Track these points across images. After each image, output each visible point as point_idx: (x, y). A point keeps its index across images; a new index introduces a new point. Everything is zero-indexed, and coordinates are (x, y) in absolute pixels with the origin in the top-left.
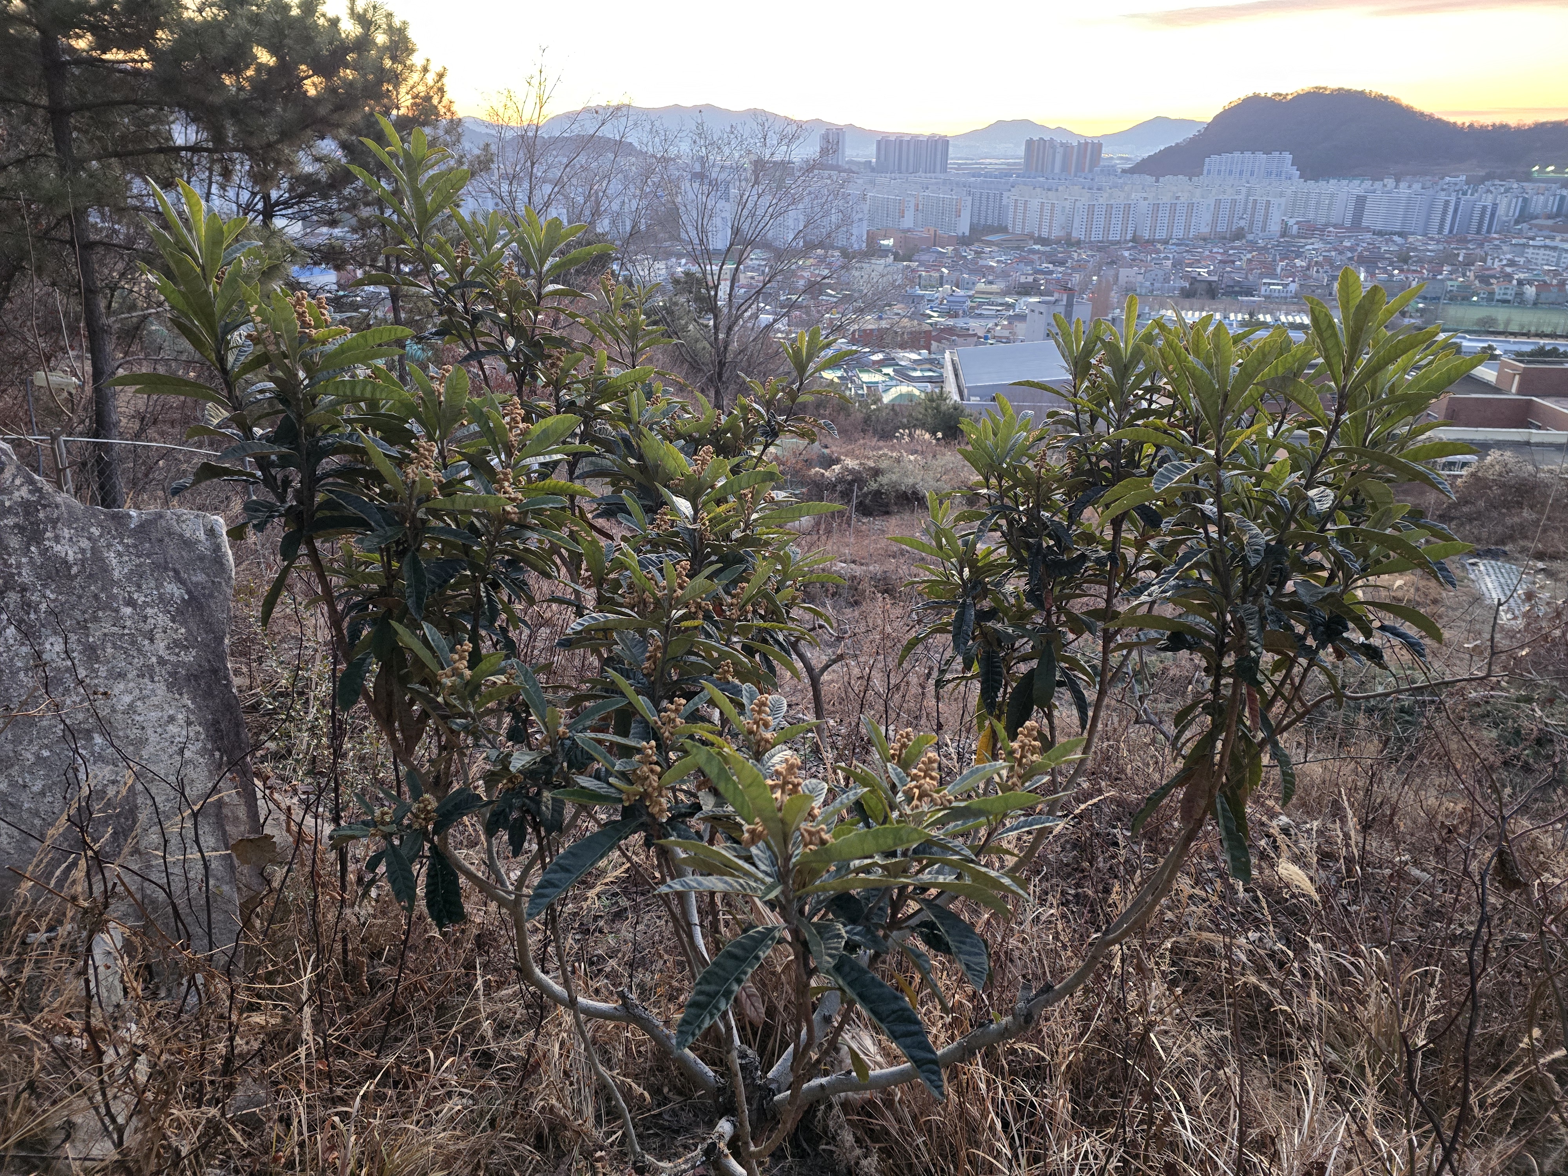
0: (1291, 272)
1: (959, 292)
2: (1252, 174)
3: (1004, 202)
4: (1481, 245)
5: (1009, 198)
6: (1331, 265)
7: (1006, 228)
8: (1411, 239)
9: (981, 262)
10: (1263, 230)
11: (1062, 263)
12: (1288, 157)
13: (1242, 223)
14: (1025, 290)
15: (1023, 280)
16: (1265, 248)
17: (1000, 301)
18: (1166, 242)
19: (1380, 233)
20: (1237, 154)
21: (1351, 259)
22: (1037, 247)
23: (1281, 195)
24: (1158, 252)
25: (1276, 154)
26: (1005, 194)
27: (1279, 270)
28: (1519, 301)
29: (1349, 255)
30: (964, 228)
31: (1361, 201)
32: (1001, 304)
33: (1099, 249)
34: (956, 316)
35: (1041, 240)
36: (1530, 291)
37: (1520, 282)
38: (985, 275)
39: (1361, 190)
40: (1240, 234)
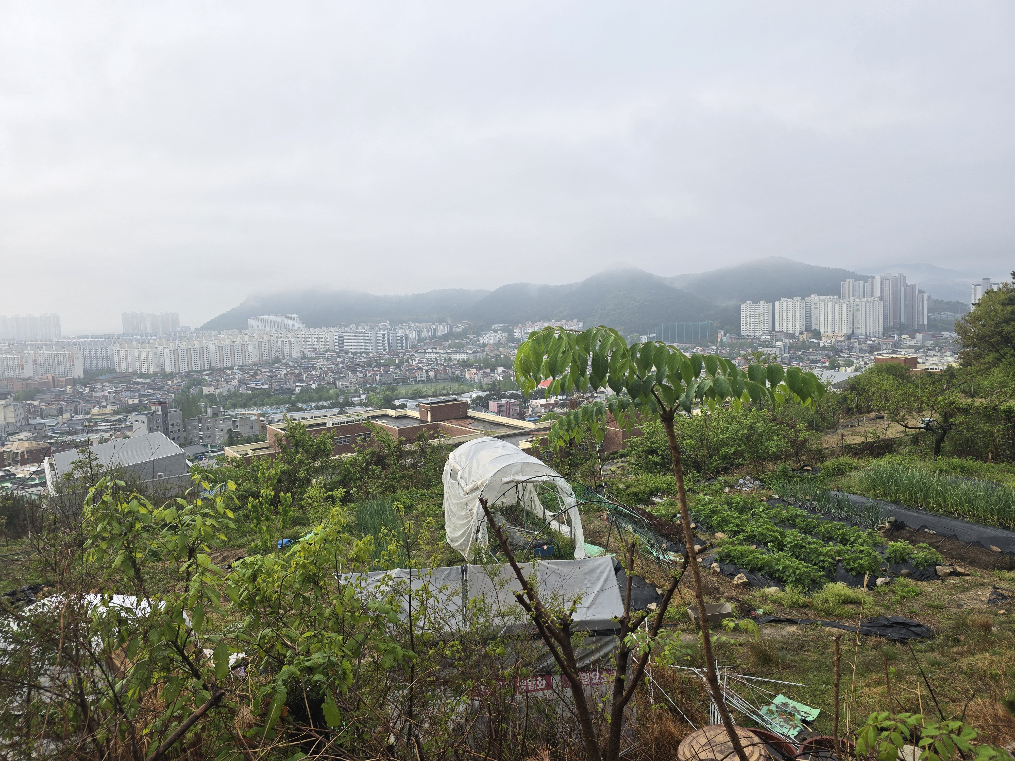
0: (311, 378)
1: (80, 417)
2: (278, 326)
3: (110, 353)
4: (405, 355)
5: (114, 350)
6: (333, 372)
7: (114, 369)
8: (371, 355)
9: (94, 394)
11: (161, 388)
12: (296, 316)
13: (278, 354)
14: (134, 409)
15: (130, 402)
16: (293, 367)
17: (113, 418)
19: (355, 353)
20: (266, 317)
21: (343, 367)
22: (140, 380)
23: (296, 336)
24: (229, 375)
25: (289, 315)
26: (109, 348)
27: (304, 378)
28: (429, 380)
29: (341, 365)
30: (78, 372)
31: (341, 337)
32: (114, 421)
33: (187, 377)
35: (142, 375)
36: (432, 374)
37: (427, 371)
38: (98, 403)
39: (340, 331)
40: (277, 360)
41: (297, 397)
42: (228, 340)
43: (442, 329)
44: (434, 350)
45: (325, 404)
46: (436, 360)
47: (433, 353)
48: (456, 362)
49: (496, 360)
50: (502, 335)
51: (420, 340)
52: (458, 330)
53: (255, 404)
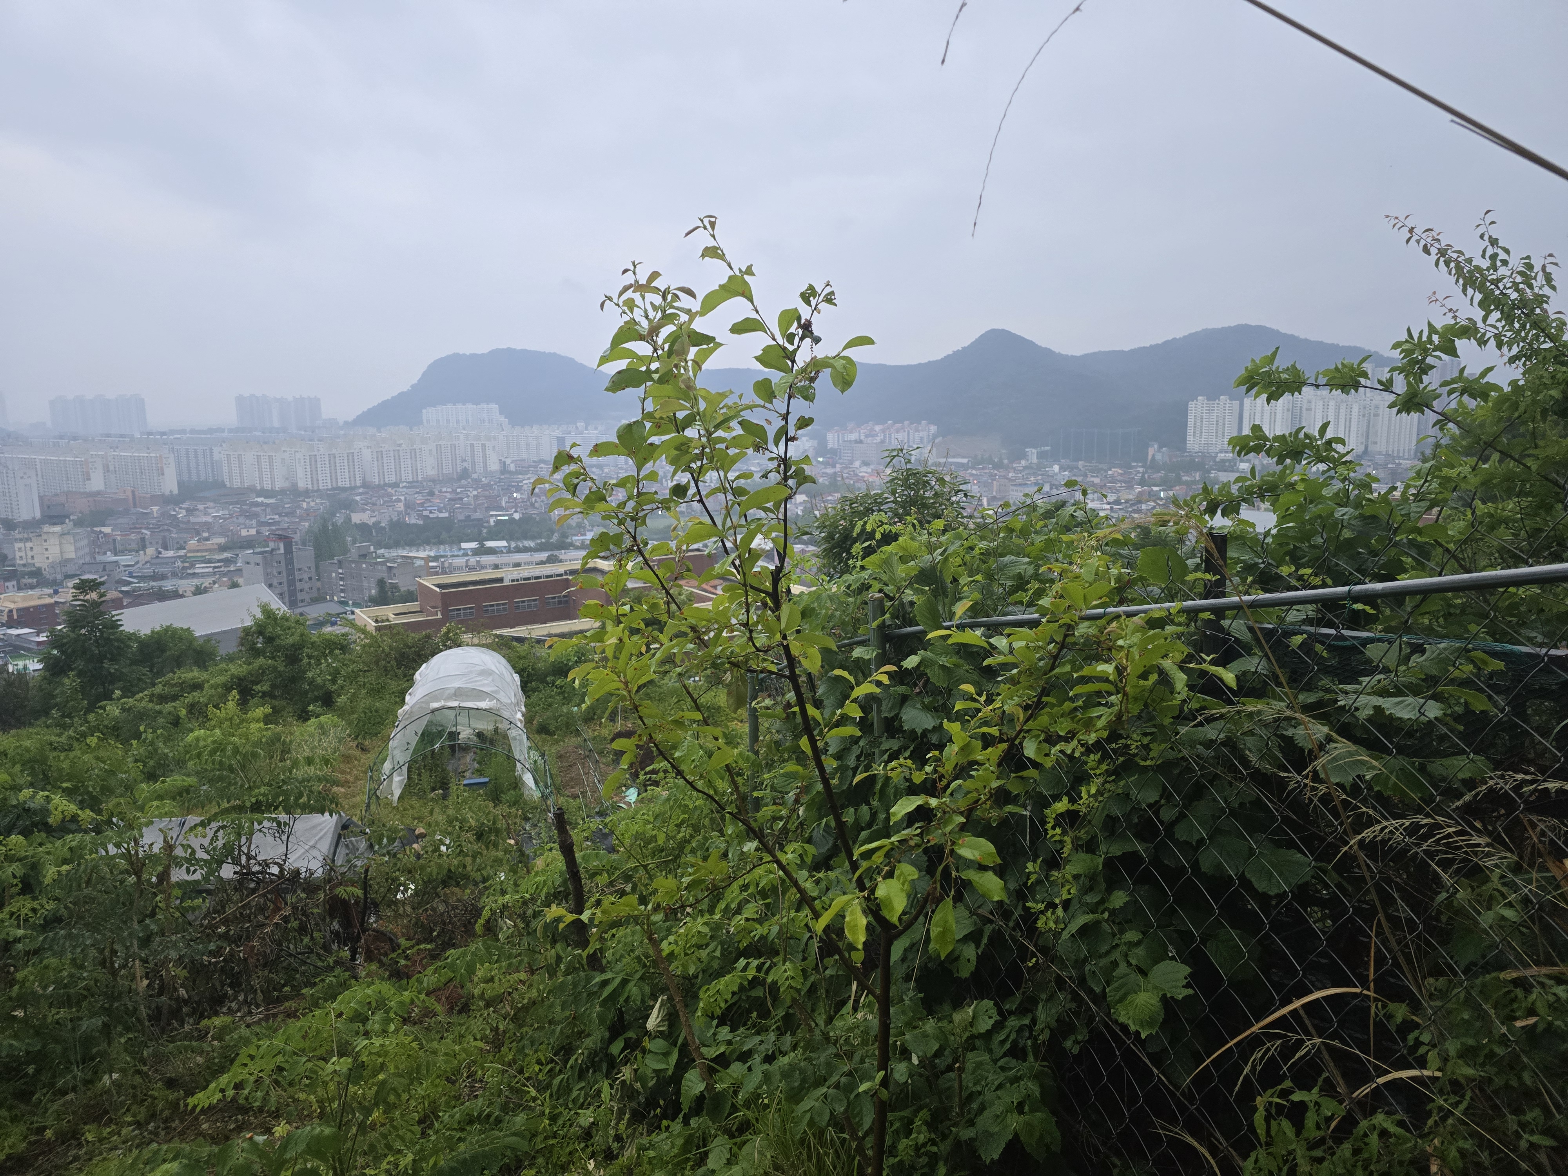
2: (467, 421)
3: (216, 457)
5: (222, 453)
7: (223, 481)
9: (192, 519)
10: (485, 469)
11: (291, 514)
12: (495, 407)
13: (465, 465)
14: (248, 544)
15: (244, 533)
16: (489, 485)
17: (217, 557)
18: (396, 485)
20: (450, 406)
22: (260, 500)
23: (494, 439)
24: (392, 495)
26: (216, 450)
27: (503, 504)
30: (170, 485)
31: (561, 441)
32: (219, 561)
33: (329, 497)
34: (163, 577)
35: (263, 493)
38: (197, 533)
39: (559, 433)
40: (465, 474)
41: (490, 533)
42: (390, 442)
53: (427, 542)
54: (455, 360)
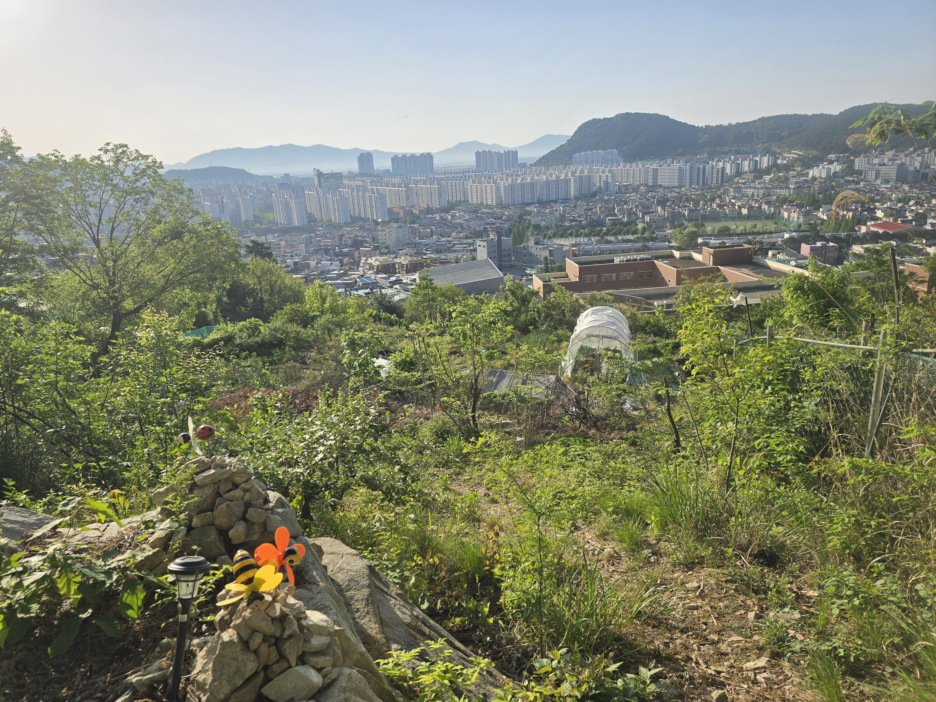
0: (622, 212)
1: (444, 239)
2: (599, 161)
3: (466, 186)
4: (719, 190)
5: (468, 185)
6: (643, 206)
7: (468, 200)
8: (683, 190)
9: (454, 221)
10: (607, 191)
11: (501, 218)
12: (616, 151)
13: (595, 188)
14: (479, 235)
15: (478, 229)
16: (608, 200)
17: (465, 241)
18: (556, 202)
19: (668, 188)
20: (589, 152)
21: (653, 202)
22: (485, 210)
23: (614, 171)
24: (553, 207)
25: (609, 150)
26: (466, 182)
27: (616, 212)
28: (739, 217)
29: (652, 200)
30: (444, 202)
31: (655, 172)
32: (466, 244)
33: (520, 208)
34: (441, 252)
35: (487, 206)
36: (745, 211)
37: (739, 207)
38: (456, 228)
39: (655, 166)
40: (594, 195)
41: (607, 230)
42: (554, 176)
43: (765, 162)
44: (752, 185)
45: (631, 237)
46: (753, 195)
47: (751, 187)
48: (775, 197)
49: (825, 196)
50: (836, 167)
51: (739, 173)
52: (785, 162)
53: (571, 235)
54: (594, 122)
